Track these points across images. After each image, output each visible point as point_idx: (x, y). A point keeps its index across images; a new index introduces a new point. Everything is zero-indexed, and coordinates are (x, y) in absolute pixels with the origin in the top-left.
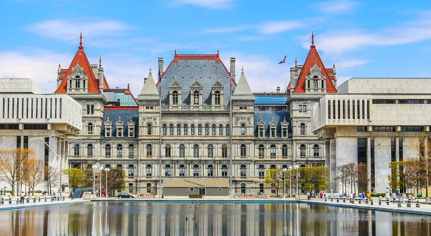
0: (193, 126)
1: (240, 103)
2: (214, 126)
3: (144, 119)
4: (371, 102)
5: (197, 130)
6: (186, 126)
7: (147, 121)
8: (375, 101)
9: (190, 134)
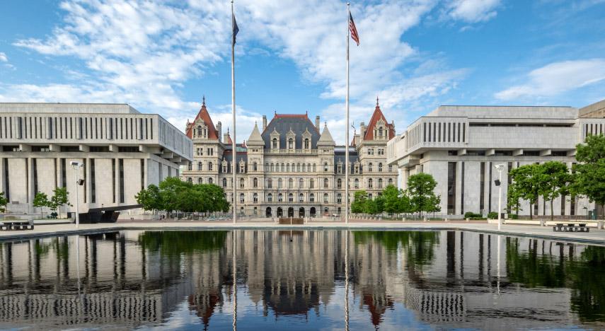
0: (288, 165)
1: (324, 147)
2: (304, 165)
3: (251, 159)
4: (467, 125)
5: (291, 167)
6: (283, 165)
7: (254, 161)
8: (471, 124)
9: (285, 170)
